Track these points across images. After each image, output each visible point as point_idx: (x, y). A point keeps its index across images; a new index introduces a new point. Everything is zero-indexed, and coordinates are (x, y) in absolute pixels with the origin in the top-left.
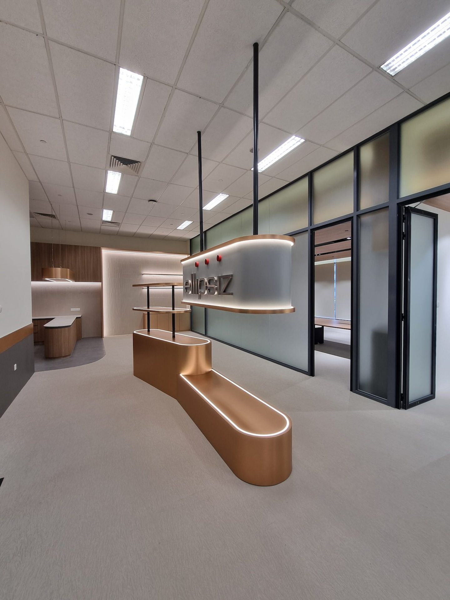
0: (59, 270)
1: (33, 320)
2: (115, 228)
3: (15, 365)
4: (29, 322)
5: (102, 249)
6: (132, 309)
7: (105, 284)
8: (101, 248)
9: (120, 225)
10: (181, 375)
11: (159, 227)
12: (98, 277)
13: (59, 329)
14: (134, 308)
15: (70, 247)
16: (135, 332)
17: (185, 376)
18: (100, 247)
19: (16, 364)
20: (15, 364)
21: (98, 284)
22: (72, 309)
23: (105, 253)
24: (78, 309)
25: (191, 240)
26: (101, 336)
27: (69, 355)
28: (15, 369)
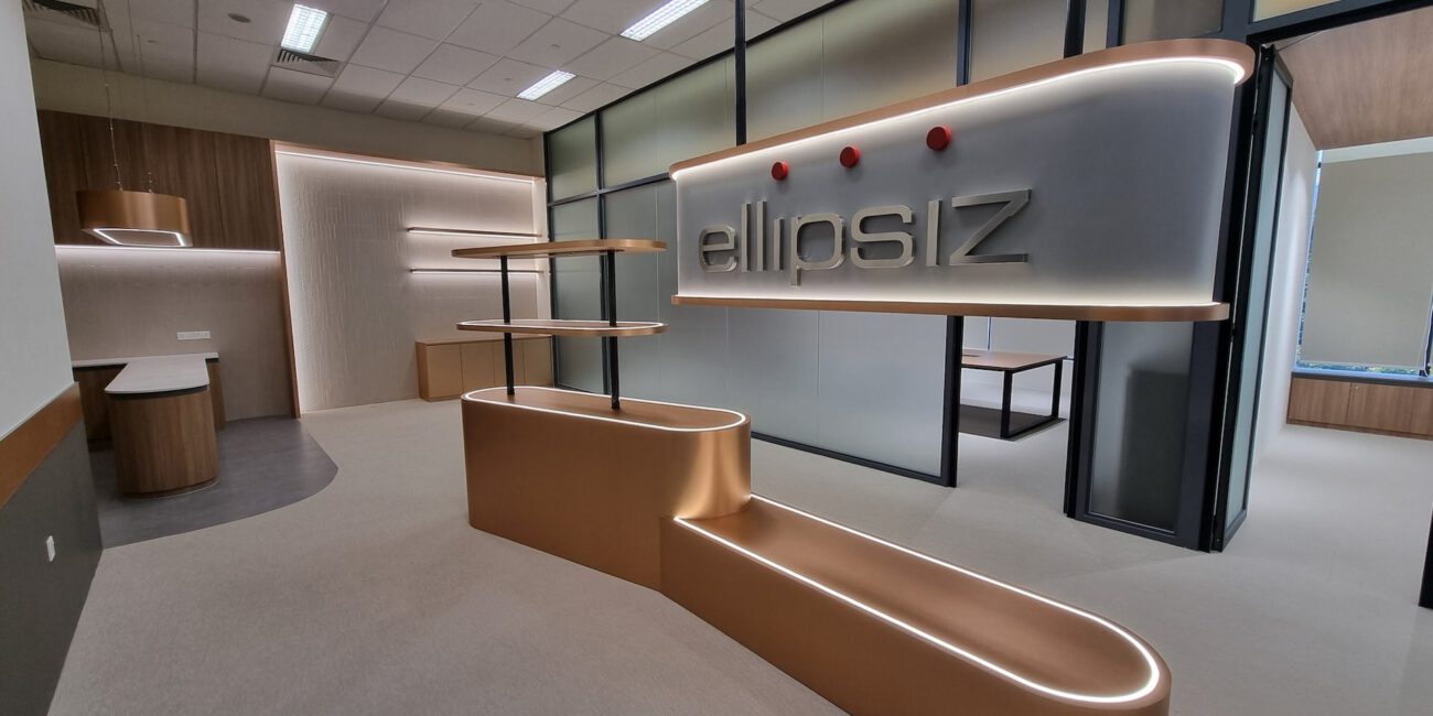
0: (146, 200)
1: (76, 370)
2: (318, 81)
3: (50, 541)
4: (66, 383)
5: (276, 146)
6: (455, 327)
7: (295, 254)
8: (271, 141)
9: (341, 67)
10: (677, 519)
11: (465, 86)
12: (268, 236)
13: (171, 399)
14: (463, 323)
15: (159, 131)
16: (467, 396)
17: (689, 520)
18: (267, 142)
19: (51, 538)
20: (47, 539)
21: (267, 257)
22: (183, 335)
23: (287, 160)
24: (206, 334)
25: (547, 136)
26: (292, 411)
27: (212, 480)
28: (52, 554)
